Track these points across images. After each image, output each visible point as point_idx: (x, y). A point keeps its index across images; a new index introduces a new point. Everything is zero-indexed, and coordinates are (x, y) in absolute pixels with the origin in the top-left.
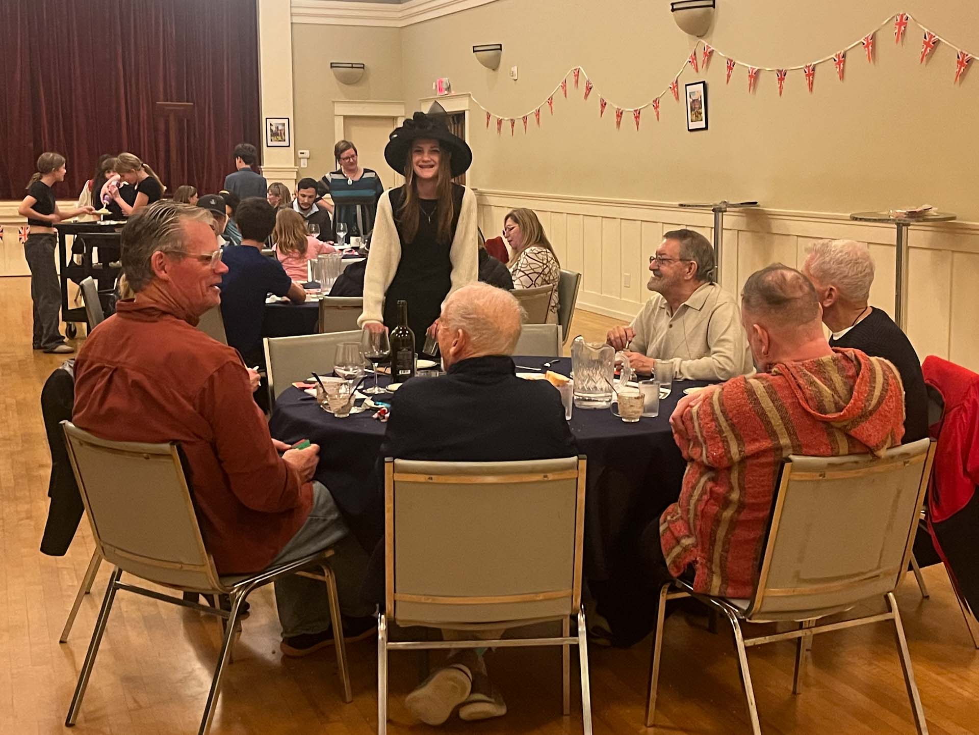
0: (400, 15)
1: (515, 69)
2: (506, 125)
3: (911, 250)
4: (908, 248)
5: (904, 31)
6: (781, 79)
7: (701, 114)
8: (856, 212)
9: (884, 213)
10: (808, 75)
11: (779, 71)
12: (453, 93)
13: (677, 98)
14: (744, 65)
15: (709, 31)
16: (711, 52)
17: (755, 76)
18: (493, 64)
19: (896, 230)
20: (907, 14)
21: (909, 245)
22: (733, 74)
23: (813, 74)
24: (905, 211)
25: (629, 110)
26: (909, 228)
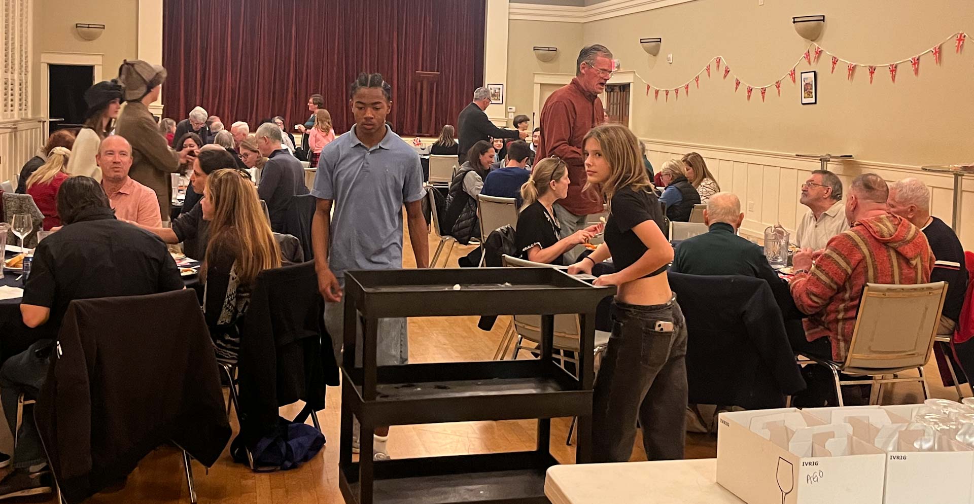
0: (583, 14)
1: (671, 56)
2: (662, 94)
3: (964, 193)
4: (962, 191)
5: (962, 45)
6: (872, 73)
7: (811, 93)
8: (924, 165)
9: (946, 167)
10: (892, 71)
11: (870, 67)
12: (621, 70)
13: (794, 81)
14: (845, 62)
15: (820, 37)
16: (821, 52)
17: (852, 69)
18: (654, 52)
19: (953, 179)
20: (965, 34)
21: (963, 189)
22: (836, 67)
23: (895, 71)
24: (960, 166)
25: (757, 89)
26: (963, 177)
